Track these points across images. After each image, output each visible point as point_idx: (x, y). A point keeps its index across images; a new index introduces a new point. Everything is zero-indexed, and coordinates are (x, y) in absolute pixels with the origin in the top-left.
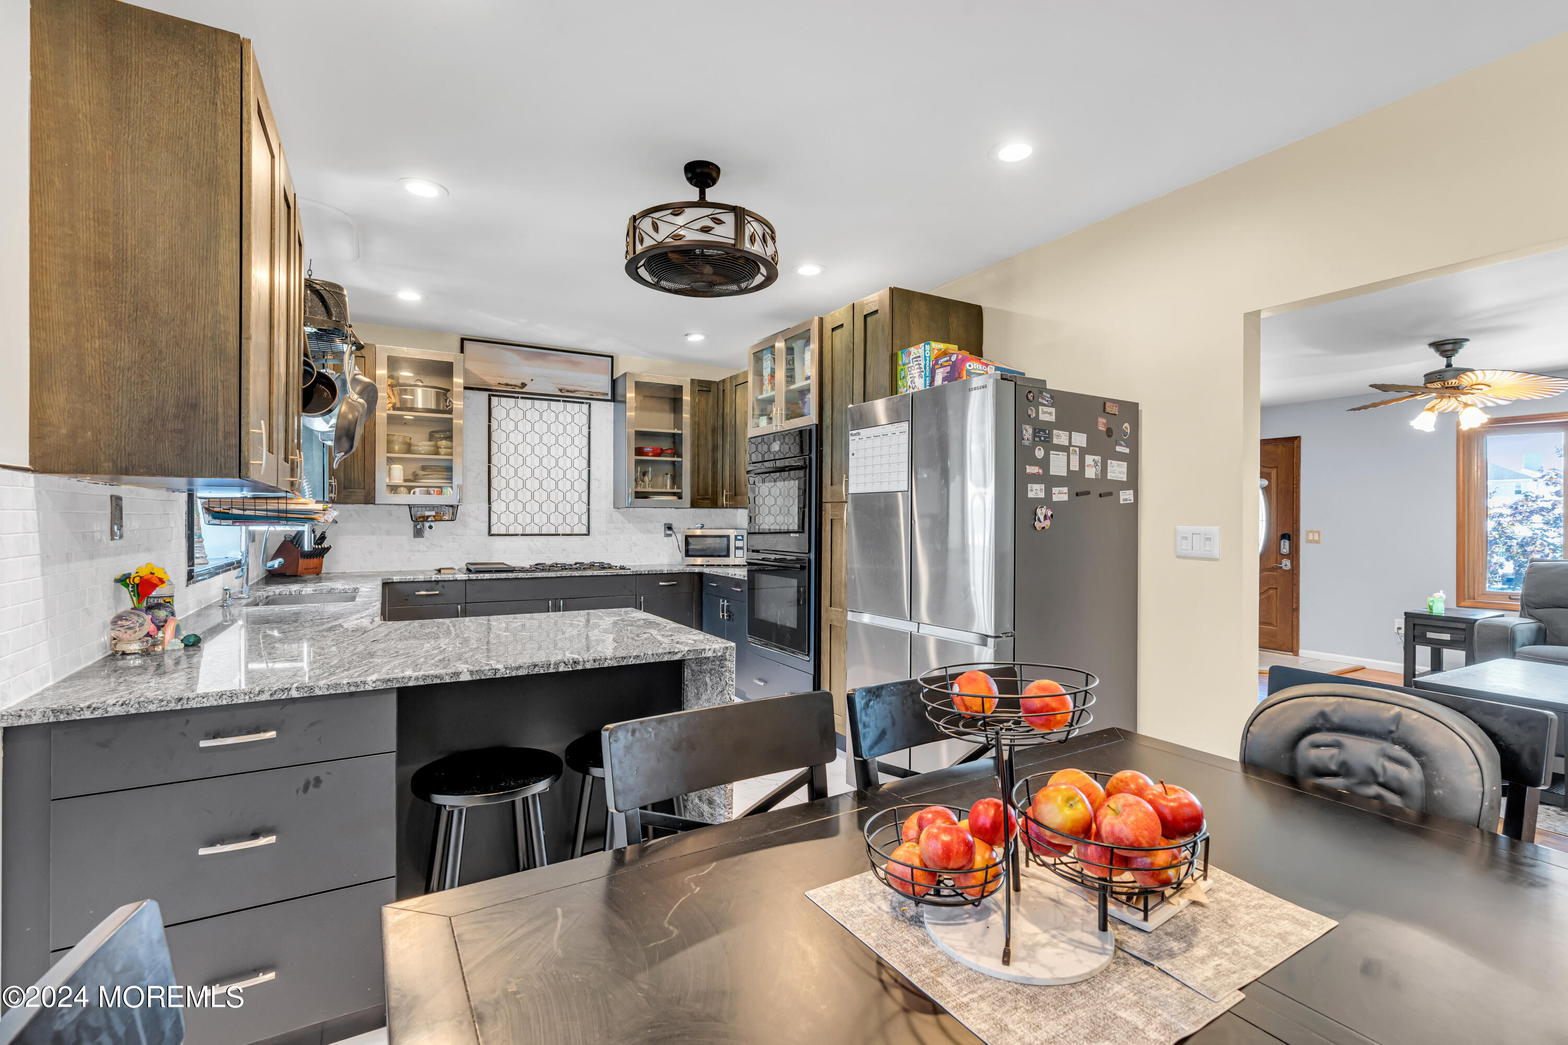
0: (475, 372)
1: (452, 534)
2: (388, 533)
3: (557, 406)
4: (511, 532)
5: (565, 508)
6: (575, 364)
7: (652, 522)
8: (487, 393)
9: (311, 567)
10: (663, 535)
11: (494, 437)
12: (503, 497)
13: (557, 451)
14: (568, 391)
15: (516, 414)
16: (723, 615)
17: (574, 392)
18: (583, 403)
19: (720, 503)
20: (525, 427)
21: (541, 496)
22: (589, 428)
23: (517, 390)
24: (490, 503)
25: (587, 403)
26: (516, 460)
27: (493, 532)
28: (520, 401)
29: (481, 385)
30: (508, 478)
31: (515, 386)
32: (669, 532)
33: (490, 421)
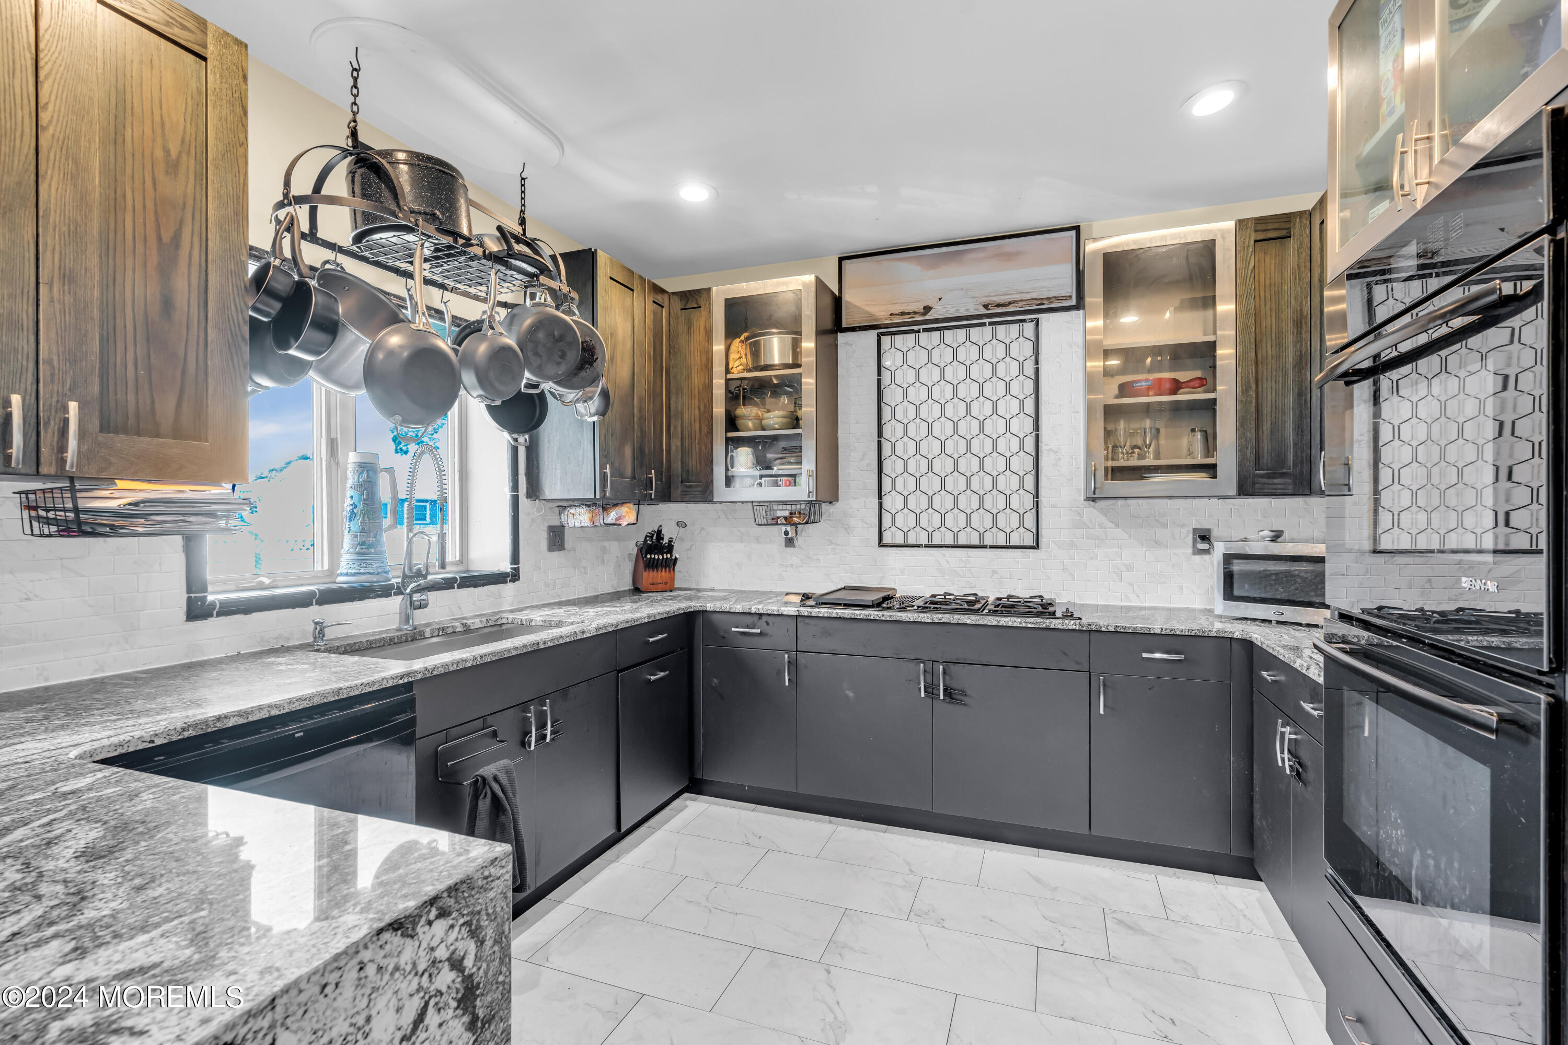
0: (857, 304)
1: (832, 543)
2: (758, 540)
3: (980, 334)
4: (911, 541)
5: (995, 502)
6: (1010, 256)
7: (1165, 526)
8: (873, 334)
9: (660, 581)
10: (1190, 550)
11: (887, 397)
12: (899, 487)
13: (982, 408)
14: (998, 305)
15: (917, 357)
16: (1283, 759)
17: (1010, 304)
18: (1024, 321)
19: (1315, 487)
20: (930, 375)
21: (956, 483)
22: (1037, 362)
23: (918, 318)
24: (880, 497)
25: (1032, 320)
26: (918, 428)
27: (885, 541)
28: (923, 336)
29: (866, 321)
30: (905, 458)
31: (915, 313)
32: (1203, 546)
33: (879, 374)
